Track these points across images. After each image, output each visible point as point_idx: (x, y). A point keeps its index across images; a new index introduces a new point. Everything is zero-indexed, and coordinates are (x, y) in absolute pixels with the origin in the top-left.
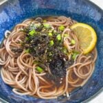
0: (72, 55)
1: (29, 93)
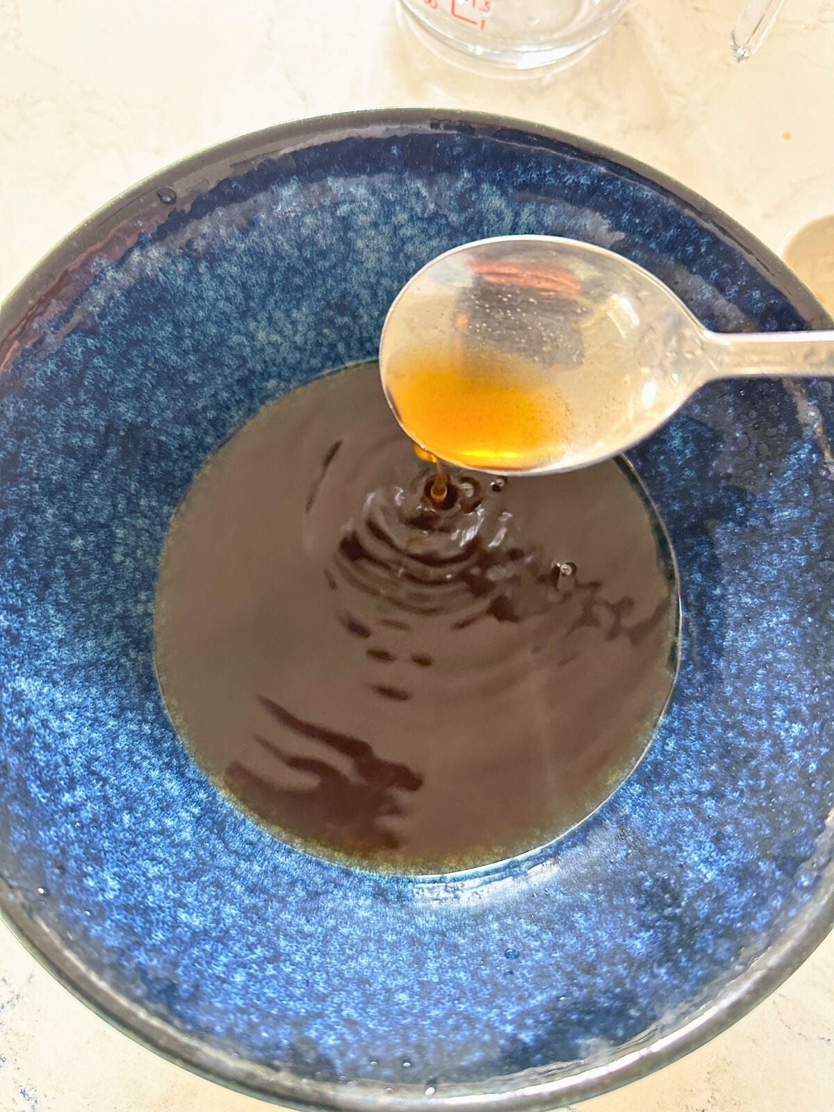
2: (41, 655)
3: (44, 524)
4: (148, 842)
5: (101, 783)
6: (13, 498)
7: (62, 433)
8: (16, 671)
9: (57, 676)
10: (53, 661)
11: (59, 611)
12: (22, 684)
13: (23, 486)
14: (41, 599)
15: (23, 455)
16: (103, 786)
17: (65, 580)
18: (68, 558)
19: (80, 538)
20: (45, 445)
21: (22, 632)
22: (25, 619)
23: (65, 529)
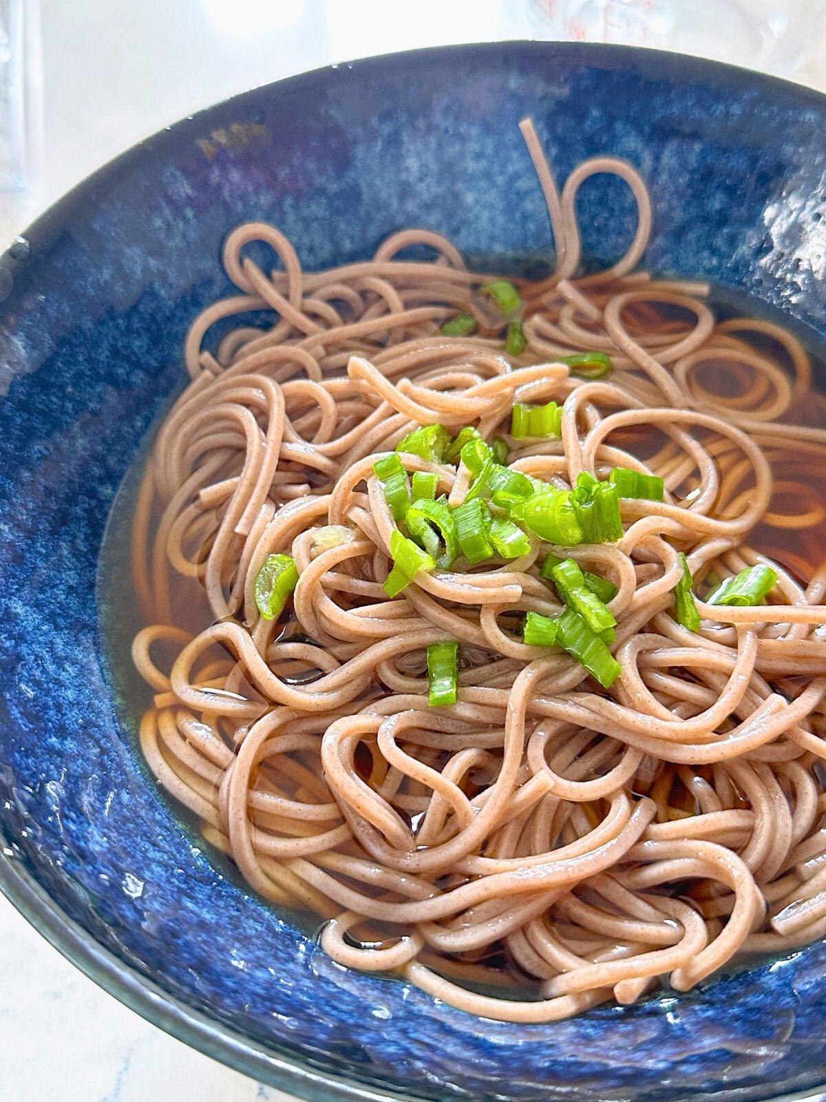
2: (47, 591)
3: (72, 452)
6: (41, 407)
7: (107, 357)
8: (13, 591)
9: (60, 621)
10: (58, 603)
11: (74, 555)
13: (54, 399)
14: (54, 532)
15: (60, 364)
17: (87, 524)
19: (110, 488)
20: (85, 363)
21: (28, 555)
22: (33, 543)
23: (95, 468)
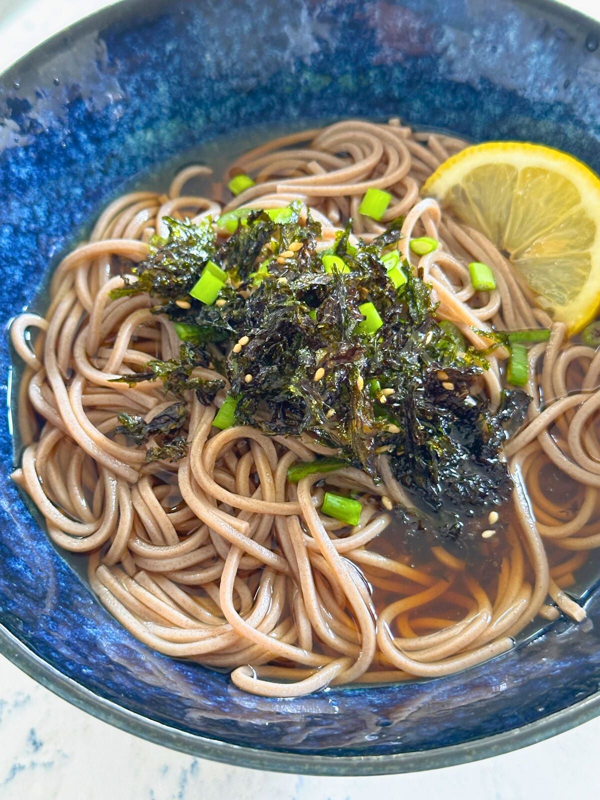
0: (505, 363)
1: (332, 671)
4: (63, 210)
5: (102, 168)
12: (163, 88)
16: (100, 171)
18: (278, 107)
